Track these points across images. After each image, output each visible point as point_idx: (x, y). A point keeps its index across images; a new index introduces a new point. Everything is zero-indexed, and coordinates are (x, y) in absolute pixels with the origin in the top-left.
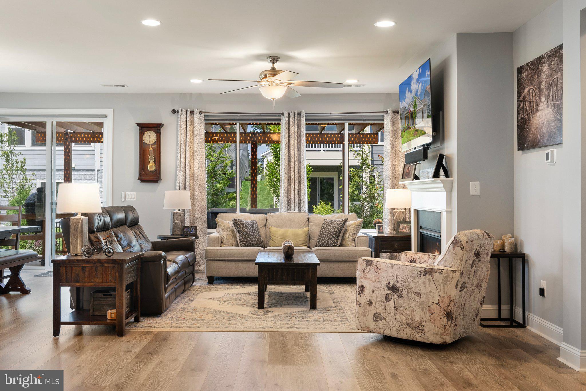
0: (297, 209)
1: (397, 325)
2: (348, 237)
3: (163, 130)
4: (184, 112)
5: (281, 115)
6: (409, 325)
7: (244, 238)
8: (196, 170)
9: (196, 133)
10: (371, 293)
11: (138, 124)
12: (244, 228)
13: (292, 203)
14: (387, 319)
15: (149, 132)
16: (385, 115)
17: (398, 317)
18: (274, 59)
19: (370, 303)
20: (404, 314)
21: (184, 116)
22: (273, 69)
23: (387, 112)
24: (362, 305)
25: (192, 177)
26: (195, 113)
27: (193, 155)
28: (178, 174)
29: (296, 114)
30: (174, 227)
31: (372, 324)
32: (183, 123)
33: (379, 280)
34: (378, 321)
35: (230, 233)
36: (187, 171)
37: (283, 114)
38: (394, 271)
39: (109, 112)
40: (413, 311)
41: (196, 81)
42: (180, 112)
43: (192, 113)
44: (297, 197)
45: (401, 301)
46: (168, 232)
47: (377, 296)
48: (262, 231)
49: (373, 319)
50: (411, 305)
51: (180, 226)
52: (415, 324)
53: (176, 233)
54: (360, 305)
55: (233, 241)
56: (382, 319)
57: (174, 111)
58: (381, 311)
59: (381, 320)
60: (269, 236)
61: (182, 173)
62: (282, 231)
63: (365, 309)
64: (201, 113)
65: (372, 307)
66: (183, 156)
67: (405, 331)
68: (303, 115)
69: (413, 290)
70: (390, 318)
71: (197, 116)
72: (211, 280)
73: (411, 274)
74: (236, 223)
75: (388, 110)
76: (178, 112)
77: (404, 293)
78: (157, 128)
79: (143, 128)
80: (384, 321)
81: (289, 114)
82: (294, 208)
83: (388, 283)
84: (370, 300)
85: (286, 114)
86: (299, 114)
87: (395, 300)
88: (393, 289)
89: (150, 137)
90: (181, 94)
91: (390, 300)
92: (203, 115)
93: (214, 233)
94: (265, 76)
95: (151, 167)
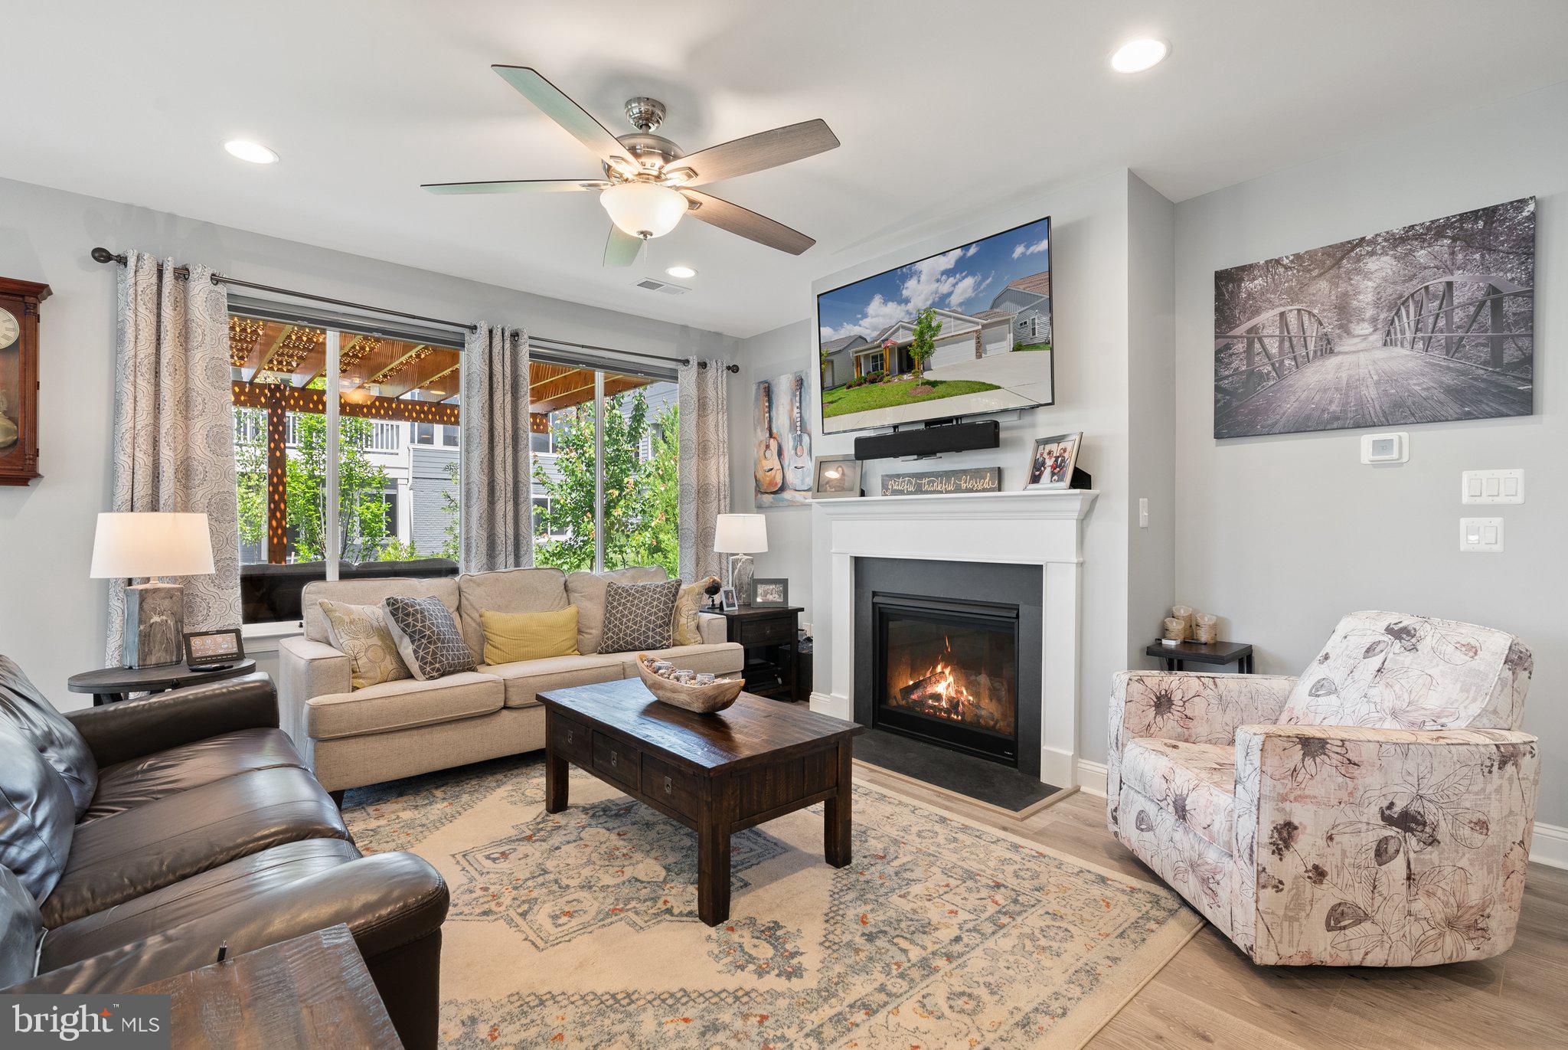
0: (511, 560)
1: (1416, 930)
4: (148, 266)
5: (470, 330)
6: (1451, 924)
7: (434, 653)
10: (1322, 843)
12: (427, 623)
13: (500, 547)
14: (1378, 917)
16: (680, 367)
17: (1418, 906)
20: (1440, 893)
21: (147, 280)
23: (686, 362)
24: (1286, 888)
25: (185, 472)
26: (193, 277)
28: (124, 460)
29: (507, 334)
30: (146, 637)
32: (147, 298)
33: (1353, 800)
34: (1344, 928)
35: (375, 640)
37: (474, 329)
38: (1410, 765)
40: (1466, 881)
45: (1432, 855)
47: (1344, 853)
49: (1328, 924)
50: (1463, 863)
51: (172, 635)
52: (1467, 916)
53: (153, 660)
54: (1278, 887)
55: (389, 665)
56: (1361, 918)
57: (103, 256)
58: (1359, 897)
59: (1358, 921)
61: (143, 459)
63: (1297, 897)
64: (215, 281)
65: (1324, 886)
67: (1439, 944)
68: (524, 339)
69: (1468, 816)
70: (1390, 915)
71: (200, 286)
73: (1465, 770)
74: (398, 609)
75: (691, 358)
76: (122, 259)
77: (1444, 831)
78: (22, 297)
80: (1367, 926)
81: (491, 332)
83: (1385, 804)
84: (1316, 867)
85: (483, 331)
86: (515, 337)
87: (1412, 855)
88: (1407, 821)
91: (1391, 858)
92: (223, 290)
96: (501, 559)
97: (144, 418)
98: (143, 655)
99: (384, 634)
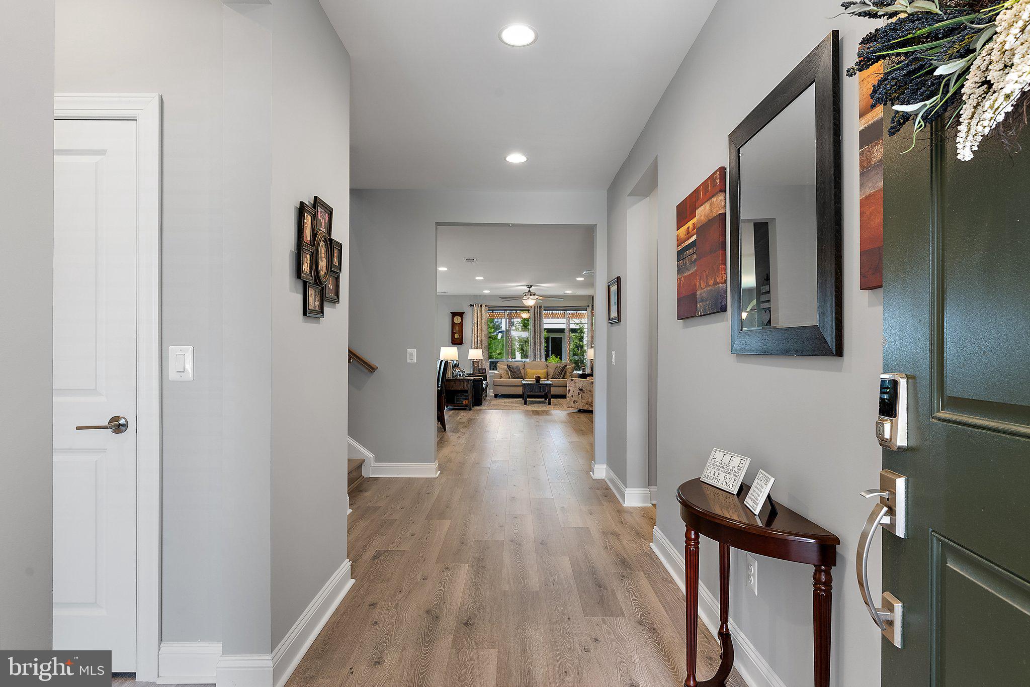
0: (539, 358)
2: (568, 374)
3: (464, 316)
4: (477, 306)
6: (587, 404)
7: (513, 374)
8: (483, 338)
9: (483, 318)
11: (451, 313)
14: (579, 402)
15: (457, 317)
18: (530, 287)
19: (572, 396)
21: (476, 308)
22: (529, 291)
23: (589, 306)
25: (481, 341)
26: (483, 306)
27: (481, 330)
28: (473, 340)
29: (539, 307)
30: (474, 369)
31: (573, 405)
32: (476, 312)
35: (505, 372)
36: (478, 338)
40: (589, 398)
41: (486, 292)
43: (481, 306)
46: (471, 373)
48: (522, 371)
49: (574, 402)
50: (588, 396)
51: (477, 369)
55: (507, 376)
57: (471, 305)
58: (576, 399)
60: (526, 374)
61: (476, 341)
62: (533, 371)
64: (486, 306)
66: (476, 330)
68: (542, 307)
69: (588, 390)
71: (484, 308)
72: (496, 396)
74: (508, 367)
76: (473, 305)
77: (585, 391)
78: (461, 315)
79: (454, 314)
81: (535, 307)
83: (579, 387)
87: (582, 395)
88: (581, 390)
89: (457, 320)
90: (475, 296)
92: (487, 307)
93: (496, 372)
94: (526, 295)
95: (457, 336)
96: (537, 359)
97: (476, 333)
98: (474, 372)
99: (507, 371)
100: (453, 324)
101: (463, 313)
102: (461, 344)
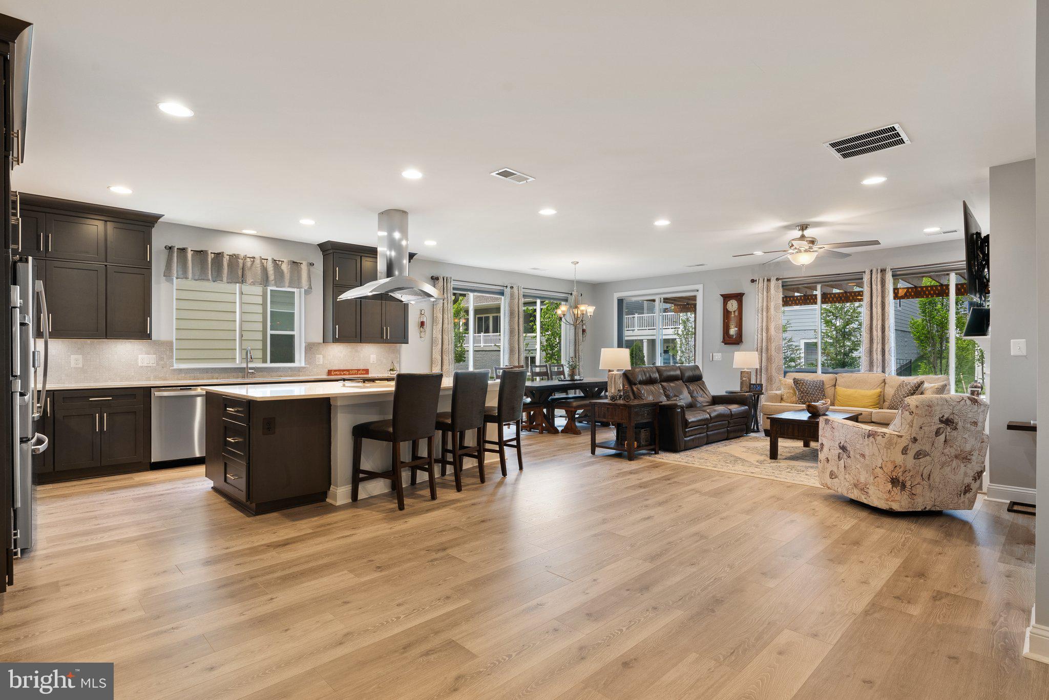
0: (880, 369)
3: (744, 297)
4: (761, 280)
5: (864, 273)
9: (773, 298)
11: (722, 295)
13: (875, 364)
15: (731, 301)
21: (761, 284)
26: (771, 280)
29: (879, 271)
30: (742, 383)
32: (761, 291)
35: (790, 391)
37: (865, 272)
39: (700, 287)
42: (757, 281)
43: (769, 280)
44: (880, 357)
46: (737, 388)
51: (747, 384)
57: (753, 281)
64: (777, 279)
68: (888, 270)
71: (773, 282)
78: (739, 297)
79: (726, 298)
81: (871, 271)
82: (878, 369)
85: (868, 272)
86: (883, 271)
89: (733, 305)
90: (760, 265)
92: (780, 282)
95: (733, 331)
98: (741, 387)
100: (726, 314)
101: (744, 294)
102: (738, 344)
